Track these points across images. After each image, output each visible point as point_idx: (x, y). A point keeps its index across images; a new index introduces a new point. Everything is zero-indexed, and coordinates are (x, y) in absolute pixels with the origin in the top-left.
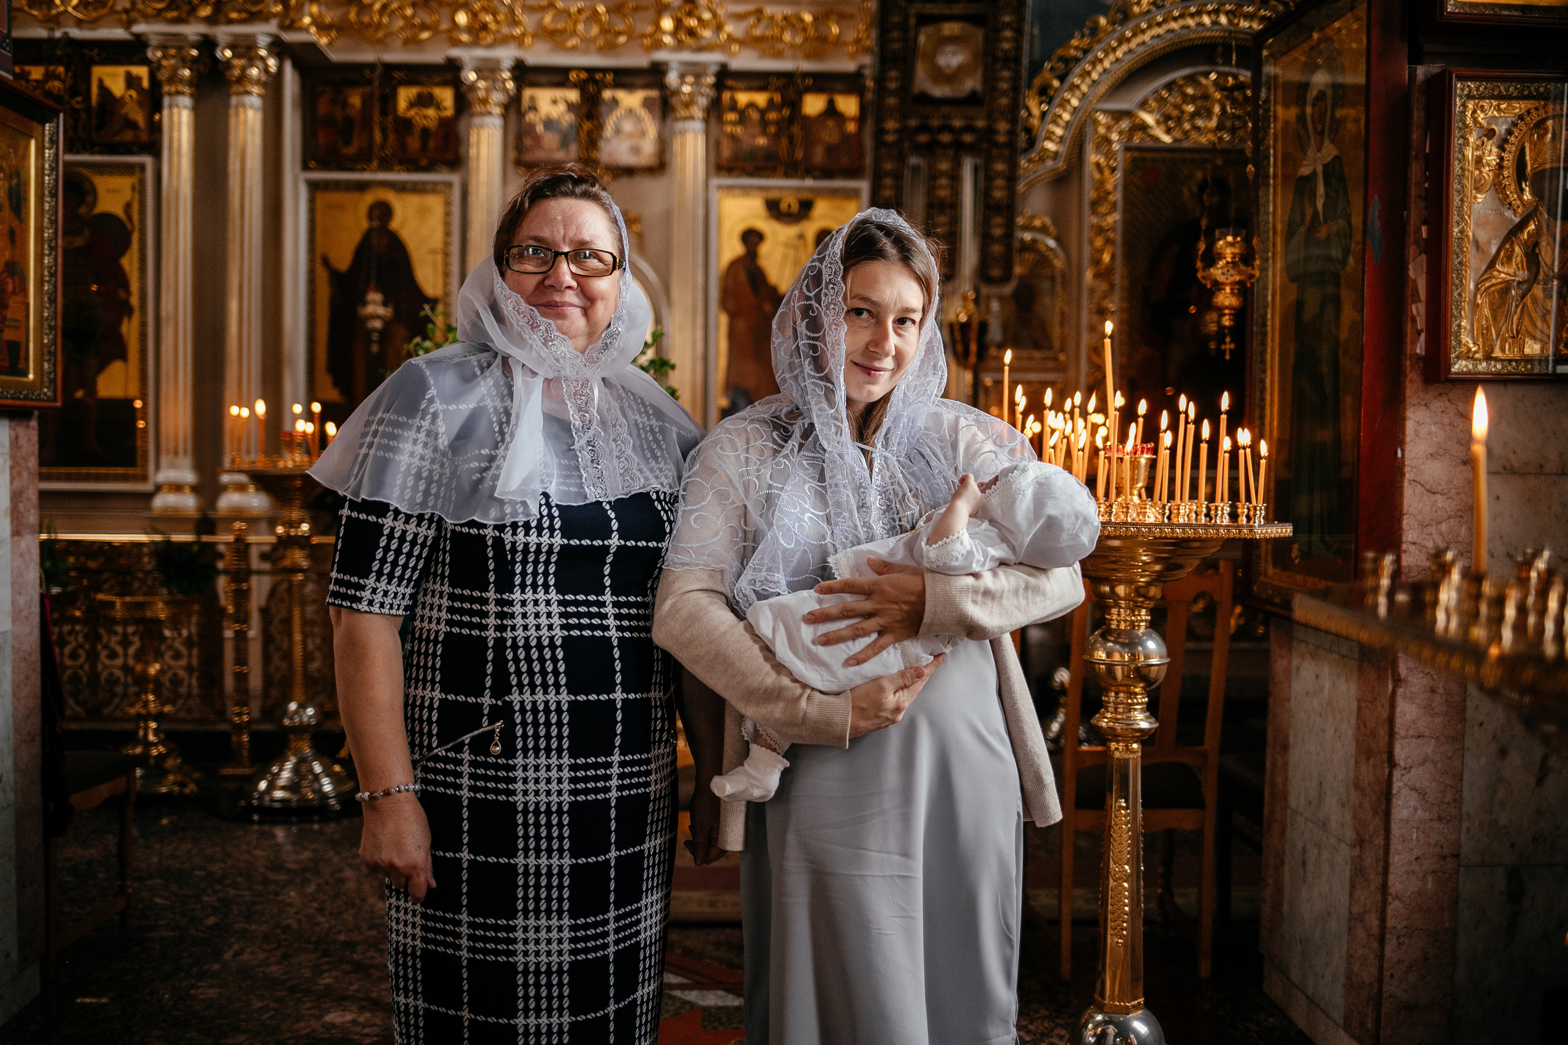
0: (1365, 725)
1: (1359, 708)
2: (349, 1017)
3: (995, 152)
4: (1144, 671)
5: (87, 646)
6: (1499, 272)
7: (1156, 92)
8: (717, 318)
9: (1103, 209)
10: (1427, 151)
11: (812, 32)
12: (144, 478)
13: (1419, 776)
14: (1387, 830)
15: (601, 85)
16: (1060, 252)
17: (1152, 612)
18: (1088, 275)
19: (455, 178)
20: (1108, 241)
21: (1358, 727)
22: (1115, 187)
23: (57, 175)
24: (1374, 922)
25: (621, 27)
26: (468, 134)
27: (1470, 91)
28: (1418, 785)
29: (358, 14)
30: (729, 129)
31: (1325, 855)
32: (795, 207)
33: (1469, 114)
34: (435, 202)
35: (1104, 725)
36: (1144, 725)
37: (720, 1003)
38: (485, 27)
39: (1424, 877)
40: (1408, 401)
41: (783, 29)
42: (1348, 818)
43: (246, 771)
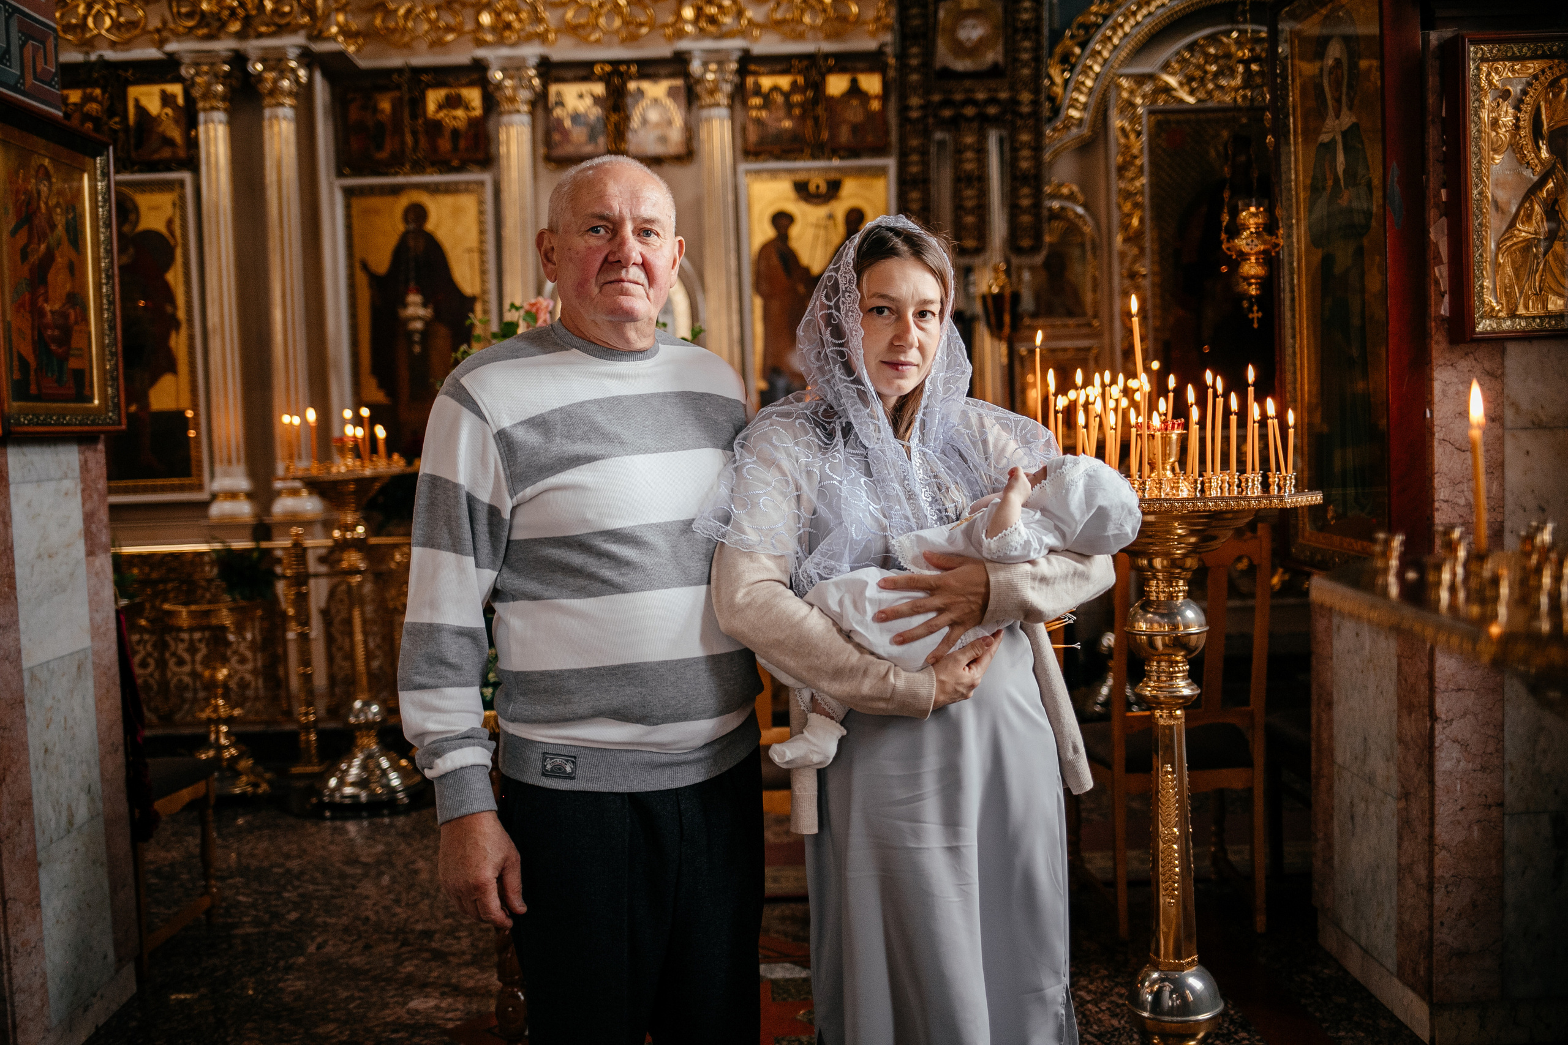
0: (1406, 680)
1: (1399, 665)
2: (432, 1003)
3: (1019, 123)
4: (1185, 640)
5: (156, 655)
6: (1519, 230)
7: (1178, 53)
8: (752, 302)
9: (1129, 174)
10: (1444, 115)
11: (831, 13)
12: (200, 487)
13: (1461, 728)
14: (1432, 782)
15: (626, 77)
16: (1088, 219)
17: (1188, 583)
18: (1119, 239)
19: (487, 177)
20: (1136, 205)
21: (1399, 681)
22: (1141, 151)
23: (110, 206)
24: (1421, 871)
25: (643, 19)
26: (498, 132)
27: (1483, 54)
28: (1460, 738)
29: (383, 21)
30: (754, 113)
31: (1372, 808)
32: (823, 188)
33: (1483, 77)
34: (468, 202)
35: (1147, 693)
36: (1187, 692)
37: (788, 976)
38: (508, 26)
39: (1470, 826)
40: (1435, 362)
41: (802, 12)
42: (1393, 771)
43: (316, 769)
